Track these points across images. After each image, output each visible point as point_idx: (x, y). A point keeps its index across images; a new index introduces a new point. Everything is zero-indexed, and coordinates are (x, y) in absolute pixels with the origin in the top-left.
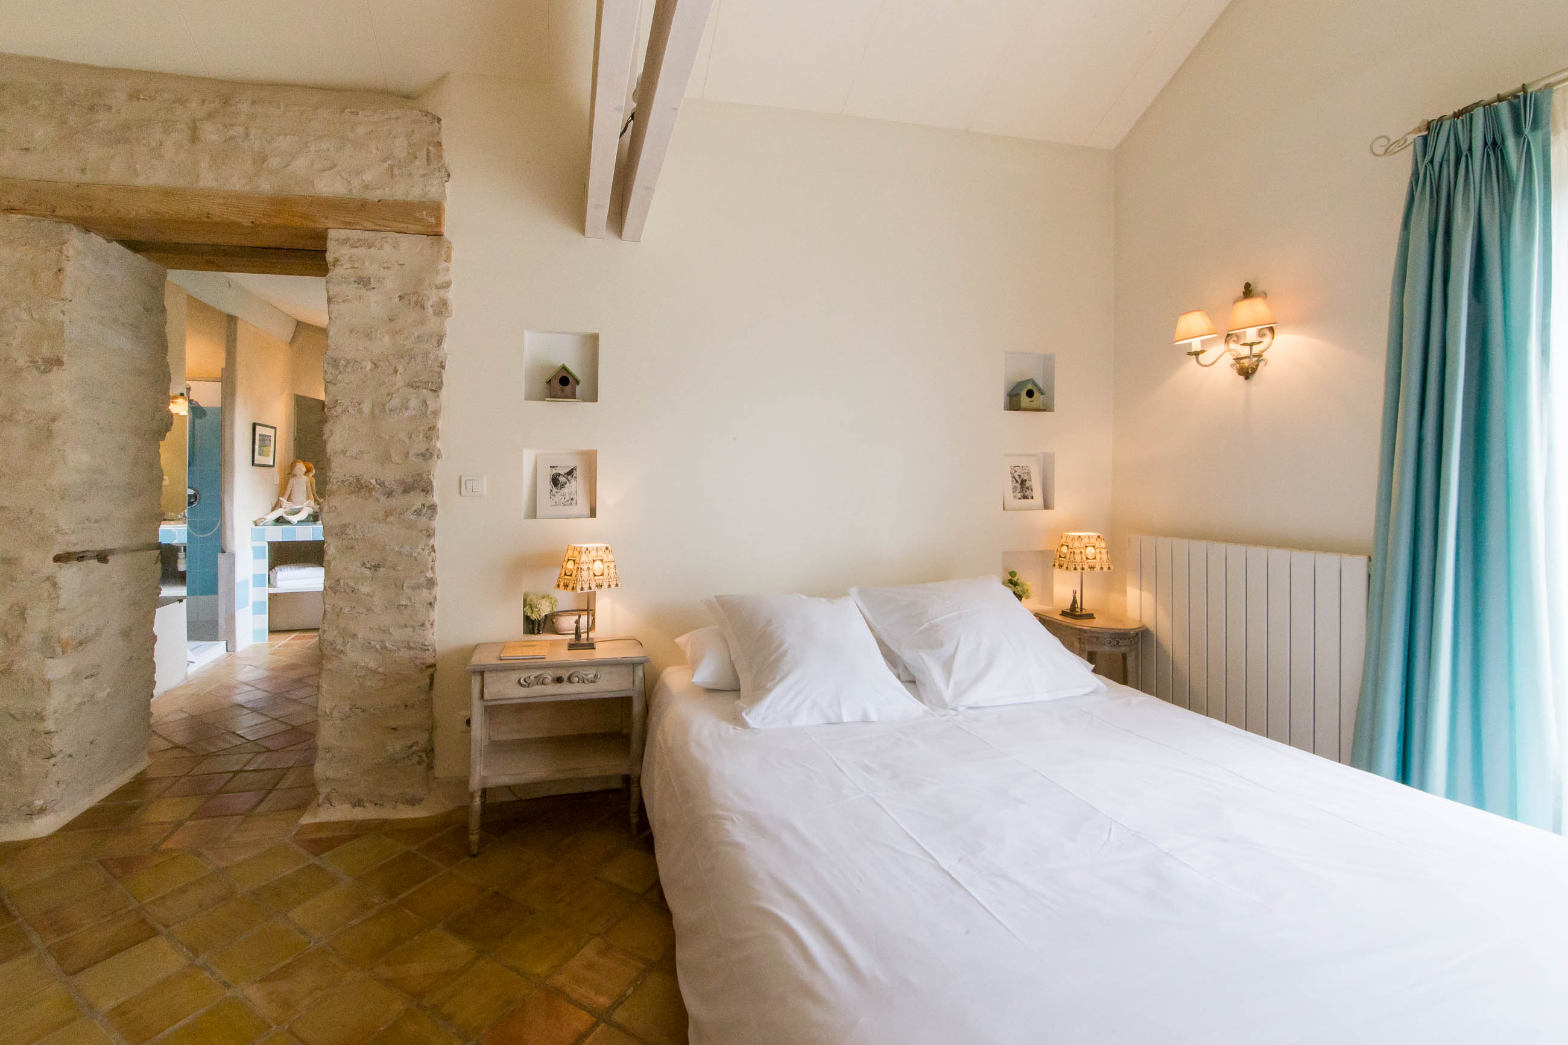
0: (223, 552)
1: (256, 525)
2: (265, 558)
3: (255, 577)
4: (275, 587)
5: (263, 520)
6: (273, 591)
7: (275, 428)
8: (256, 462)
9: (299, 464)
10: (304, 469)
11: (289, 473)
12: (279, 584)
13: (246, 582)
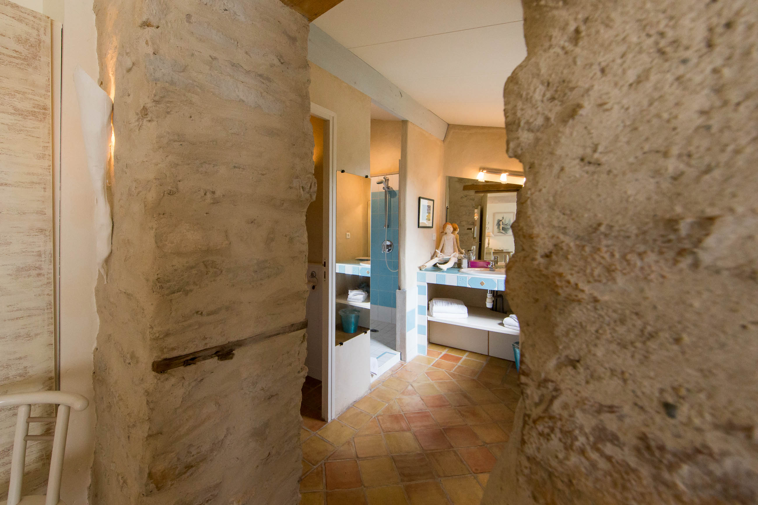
0: (400, 289)
1: (421, 270)
2: (425, 295)
3: (420, 307)
4: (431, 316)
5: (425, 266)
6: (430, 319)
7: (433, 201)
8: (420, 225)
9: (449, 225)
10: (452, 229)
11: (442, 233)
12: (434, 314)
13: (413, 311)
